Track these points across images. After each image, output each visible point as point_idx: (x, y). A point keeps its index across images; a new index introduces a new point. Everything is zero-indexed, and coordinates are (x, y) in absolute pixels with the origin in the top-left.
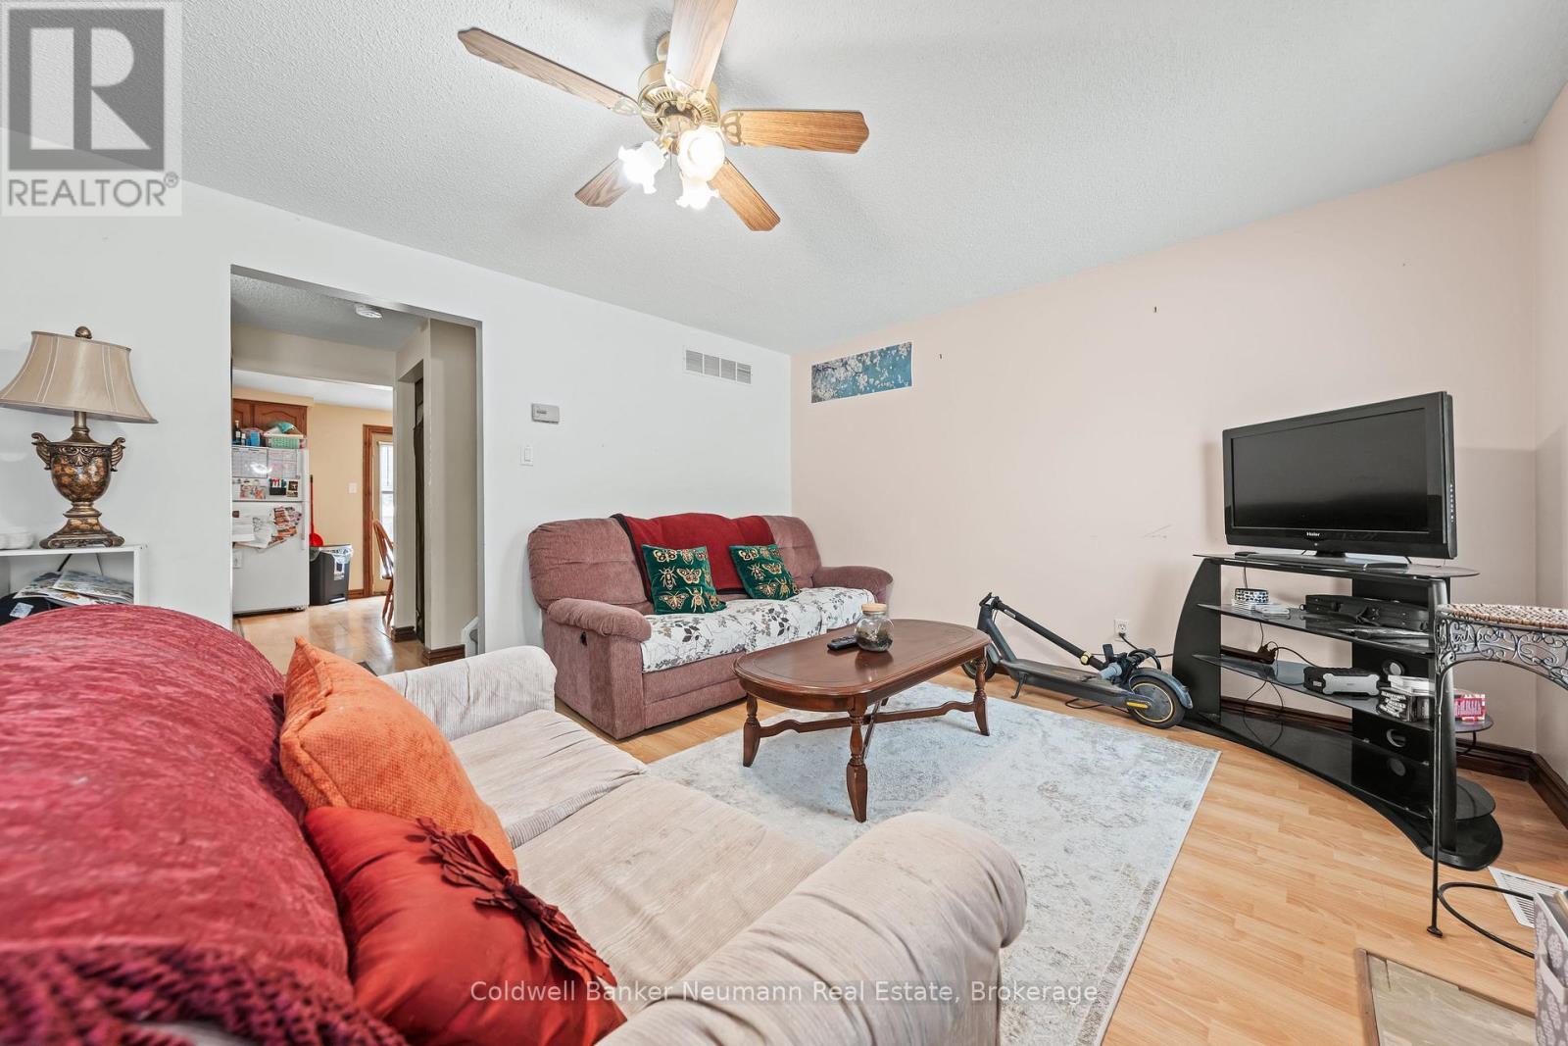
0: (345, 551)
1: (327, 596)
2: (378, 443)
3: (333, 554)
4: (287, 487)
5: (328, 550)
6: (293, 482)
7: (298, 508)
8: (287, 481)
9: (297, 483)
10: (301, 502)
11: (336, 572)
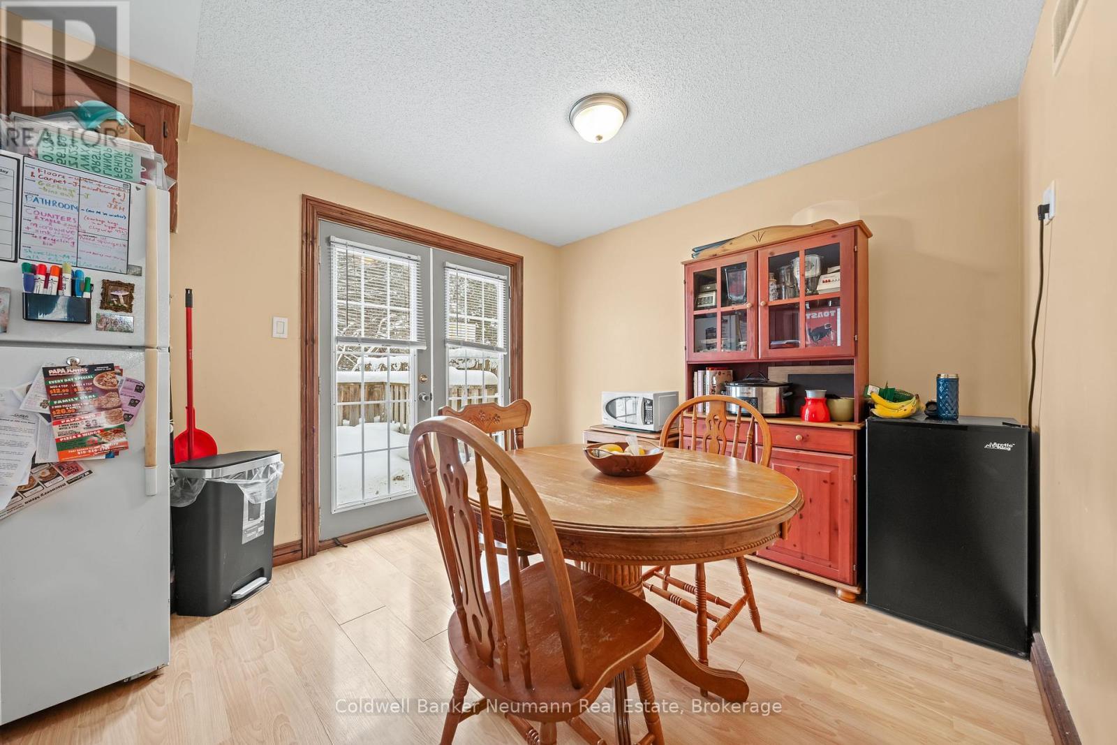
0: (268, 470)
1: (224, 588)
2: (329, 241)
3: (240, 482)
4: (96, 297)
5: (226, 474)
6: (119, 284)
7: (131, 365)
8: (96, 278)
9: (130, 287)
10: (143, 348)
11: (247, 524)
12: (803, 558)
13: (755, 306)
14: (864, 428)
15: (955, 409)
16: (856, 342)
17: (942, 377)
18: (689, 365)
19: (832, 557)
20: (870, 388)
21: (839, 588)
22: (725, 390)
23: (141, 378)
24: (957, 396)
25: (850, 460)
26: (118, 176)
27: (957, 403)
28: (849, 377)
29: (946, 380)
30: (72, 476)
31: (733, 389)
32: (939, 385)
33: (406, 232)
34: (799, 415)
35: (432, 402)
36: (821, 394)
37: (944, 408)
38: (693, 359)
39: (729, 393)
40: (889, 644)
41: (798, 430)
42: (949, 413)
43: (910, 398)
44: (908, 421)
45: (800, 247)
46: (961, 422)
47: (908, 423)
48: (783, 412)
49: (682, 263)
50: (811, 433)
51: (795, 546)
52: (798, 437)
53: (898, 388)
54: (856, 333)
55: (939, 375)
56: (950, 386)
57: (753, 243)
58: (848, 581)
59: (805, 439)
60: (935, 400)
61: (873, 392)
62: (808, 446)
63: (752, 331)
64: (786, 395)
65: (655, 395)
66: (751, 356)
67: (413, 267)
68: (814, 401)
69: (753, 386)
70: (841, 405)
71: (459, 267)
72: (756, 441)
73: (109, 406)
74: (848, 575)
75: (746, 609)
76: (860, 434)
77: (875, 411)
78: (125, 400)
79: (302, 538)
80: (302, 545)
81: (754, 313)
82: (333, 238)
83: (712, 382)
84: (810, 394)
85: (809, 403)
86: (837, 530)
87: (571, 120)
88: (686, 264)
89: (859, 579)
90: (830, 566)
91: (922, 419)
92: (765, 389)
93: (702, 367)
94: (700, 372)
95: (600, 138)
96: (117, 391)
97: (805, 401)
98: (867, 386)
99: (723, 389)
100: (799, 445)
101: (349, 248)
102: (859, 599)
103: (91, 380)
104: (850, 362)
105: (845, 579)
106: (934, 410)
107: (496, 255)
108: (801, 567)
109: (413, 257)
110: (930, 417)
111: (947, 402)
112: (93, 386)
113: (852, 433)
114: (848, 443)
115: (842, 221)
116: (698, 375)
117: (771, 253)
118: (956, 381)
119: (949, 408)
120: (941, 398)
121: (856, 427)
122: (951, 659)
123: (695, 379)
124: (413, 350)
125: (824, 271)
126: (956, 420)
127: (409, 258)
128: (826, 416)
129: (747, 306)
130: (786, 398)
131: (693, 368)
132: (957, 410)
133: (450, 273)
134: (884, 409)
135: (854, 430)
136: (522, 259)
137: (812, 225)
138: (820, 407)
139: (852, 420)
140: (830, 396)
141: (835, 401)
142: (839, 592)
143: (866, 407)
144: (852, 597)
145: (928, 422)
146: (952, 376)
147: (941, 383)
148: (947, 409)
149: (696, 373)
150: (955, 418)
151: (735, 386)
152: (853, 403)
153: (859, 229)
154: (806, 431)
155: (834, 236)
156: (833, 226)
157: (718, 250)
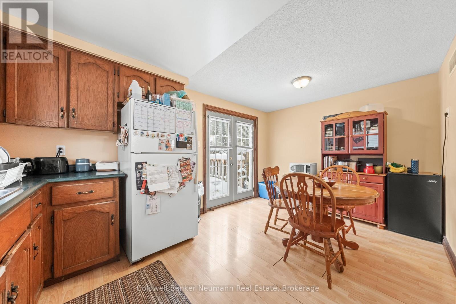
2: (208, 117)
6: (190, 138)
7: (193, 159)
8: (187, 137)
9: (192, 138)
10: (195, 153)
12: (365, 216)
13: (348, 136)
14: (387, 176)
15: (417, 170)
16: (384, 149)
17: (413, 160)
18: (322, 155)
19: (376, 215)
20: (388, 163)
21: (378, 225)
22: (336, 163)
23: (195, 161)
24: (418, 166)
25: (382, 185)
26: (188, 110)
27: (418, 168)
28: (381, 160)
29: (414, 161)
30: (184, 186)
31: (339, 163)
32: (412, 163)
33: (224, 111)
34: (363, 171)
35: (233, 166)
36: (371, 165)
37: (414, 170)
38: (324, 153)
39: (338, 164)
40: (397, 239)
41: (364, 176)
42: (416, 171)
43: (402, 166)
44: (402, 173)
45: (364, 118)
46: (419, 174)
47: (402, 174)
48: (357, 170)
49: (320, 122)
50: (369, 177)
51: (362, 212)
52: (364, 178)
53: (397, 163)
54: (384, 146)
55: (412, 160)
56: (416, 163)
57: (347, 116)
58: (381, 222)
59: (366, 179)
60: (411, 167)
61: (389, 164)
62: (368, 181)
63: (347, 144)
64: (359, 165)
65: (311, 164)
66: (347, 153)
67: (228, 122)
68: (369, 167)
69: (347, 162)
70: (378, 168)
71: (240, 122)
72: (349, 179)
73: (189, 168)
74: (381, 221)
75: (352, 229)
76: (386, 178)
77: (391, 170)
78: (191, 167)
79: (203, 208)
80: (203, 209)
81: (347, 139)
82: (210, 116)
83: (331, 160)
84: (368, 165)
85: (367, 168)
86: (377, 207)
87: (292, 83)
88: (322, 122)
89: (385, 221)
90: (375, 218)
91: (406, 173)
92: (351, 163)
93: (327, 155)
94: (326, 157)
95: (302, 88)
96: (190, 164)
97: (365, 167)
98: (387, 162)
99: (335, 162)
100: (364, 181)
101: (214, 119)
102: (385, 228)
103: (186, 162)
104: (382, 155)
105: (380, 222)
106: (410, 170)
107: (250, 117)
108: (365, 219)
109: (229, 120)
110: (409, 172)
111: (415, 168)
112: (186, 163)
113: (383, 177)
114: (382, 180)
115: (379, 112)
116: (326, 158)
117: (354, 120)
118: (418, 161)
119: (416, 170)
120: (413, 166)
121: (384, 175)
122: (417, 243)
123: (325, 159)
124: (229, 149)
125: (372, 126)
126: (418, 173)
127: (228, 120)
128: (374, 171)
129: (345, 136)
130: (358, 166)
131: (324, 156)
132: (418, 170)
133: (238, 124)
134: (393, 170)
135: (383, 176)
136: (257, 118)
137: (368, 112)
138: (371, 169)
139: (382, 173)
140: (374, 166)
141: (376, 167)
142: (378, 226)
143: (387, 169)
144: (383, 228)
145: (408, 174)
146: (416, 160)
147: (413, 162)
148: (415, 170)
149: (325, 157)
150: (417, 173)
151: (340, 162)
152: (382, 168)
153: (384, 114)
154: (367, 176)
155: (376, 116)
156: (376, 113)
157: (334, 118)
